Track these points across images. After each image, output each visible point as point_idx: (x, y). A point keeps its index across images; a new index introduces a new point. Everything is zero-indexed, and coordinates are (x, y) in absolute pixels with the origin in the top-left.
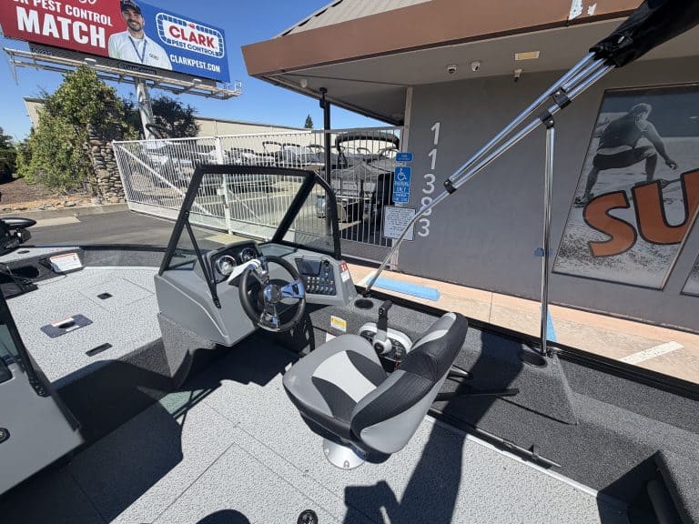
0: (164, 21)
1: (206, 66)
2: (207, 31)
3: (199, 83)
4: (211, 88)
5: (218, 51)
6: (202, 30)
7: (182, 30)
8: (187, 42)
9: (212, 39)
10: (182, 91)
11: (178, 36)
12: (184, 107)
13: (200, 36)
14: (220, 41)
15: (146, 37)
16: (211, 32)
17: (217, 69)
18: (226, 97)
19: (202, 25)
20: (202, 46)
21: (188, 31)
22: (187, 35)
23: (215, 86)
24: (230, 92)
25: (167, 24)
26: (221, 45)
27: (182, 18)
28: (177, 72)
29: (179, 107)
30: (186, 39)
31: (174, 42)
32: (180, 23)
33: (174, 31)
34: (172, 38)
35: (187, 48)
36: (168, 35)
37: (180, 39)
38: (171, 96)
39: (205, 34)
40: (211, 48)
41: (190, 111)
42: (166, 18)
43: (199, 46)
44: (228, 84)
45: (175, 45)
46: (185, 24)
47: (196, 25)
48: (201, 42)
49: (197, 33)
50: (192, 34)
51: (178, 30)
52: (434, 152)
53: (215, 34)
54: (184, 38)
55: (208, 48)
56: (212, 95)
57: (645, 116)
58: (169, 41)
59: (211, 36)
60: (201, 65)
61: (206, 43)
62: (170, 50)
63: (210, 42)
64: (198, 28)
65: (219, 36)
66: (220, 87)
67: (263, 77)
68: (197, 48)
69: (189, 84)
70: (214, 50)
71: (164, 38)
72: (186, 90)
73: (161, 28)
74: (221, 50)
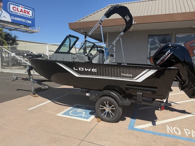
0: (11, 5)
1: (26, 21)
2: (27, 9)
3: (23, 27)
4: (27, 29)
5: (31, 16)
6: (26, 8)
7: (18, 8)
8: (19, 12)
9: (29, 12)
10: (13, 30)
11: (16, 10)
12: (13, 36)
13: (24, 10)
14: (32, 12)
15: (2, 10)
16: (29, 9)
17: (30, 22)
18: (32, 33)
19: (26, 7)
20: (25, 14)
21: (20, 9)
22: (19, 10)
23: (29, 28)
24: (35, 31)
25: (12, 6)
26: (32, 14)
27: (18, 4)
28: (13, 23)
29: (11, 36)
30: (19, 11)
31: (13, 12)
32: (17, 6)
33: (15, 9)
34: (13, 11)
35: (18, 14)
36: (11, 9)
37: (16, 11)
38: (8, 32)
39: (27, 10)
40: (28, 15)
41: (15, 37)
42: (12, 4)
43: (24, 14)
44: (34, 28)
45: (14, 13)
46: (19, 6)
47: (23, 7)
48: (25, 12)
49: (23, 9)
50: (22, 10)
51: (16, 8)
52: (114, 48)
53: (31, 10)
54: (18, 11)
55: (27, 15)
56: (26, 32)
57: (156, 40)
58: (12, 12)
59: (29, 11)
60: (24, 20)
61: (27, 13)
62: (11, 15)
63: (28, 13)
64: (24, 8)
65: (32, 11)
66: (30, 29)
67: (73, 30)
68: (23, 15)
69: (18, 27)
70: (30, 16)
71: (10, 11)
72: (16, 29)
73: (9, 7)
74: (32, 15)
